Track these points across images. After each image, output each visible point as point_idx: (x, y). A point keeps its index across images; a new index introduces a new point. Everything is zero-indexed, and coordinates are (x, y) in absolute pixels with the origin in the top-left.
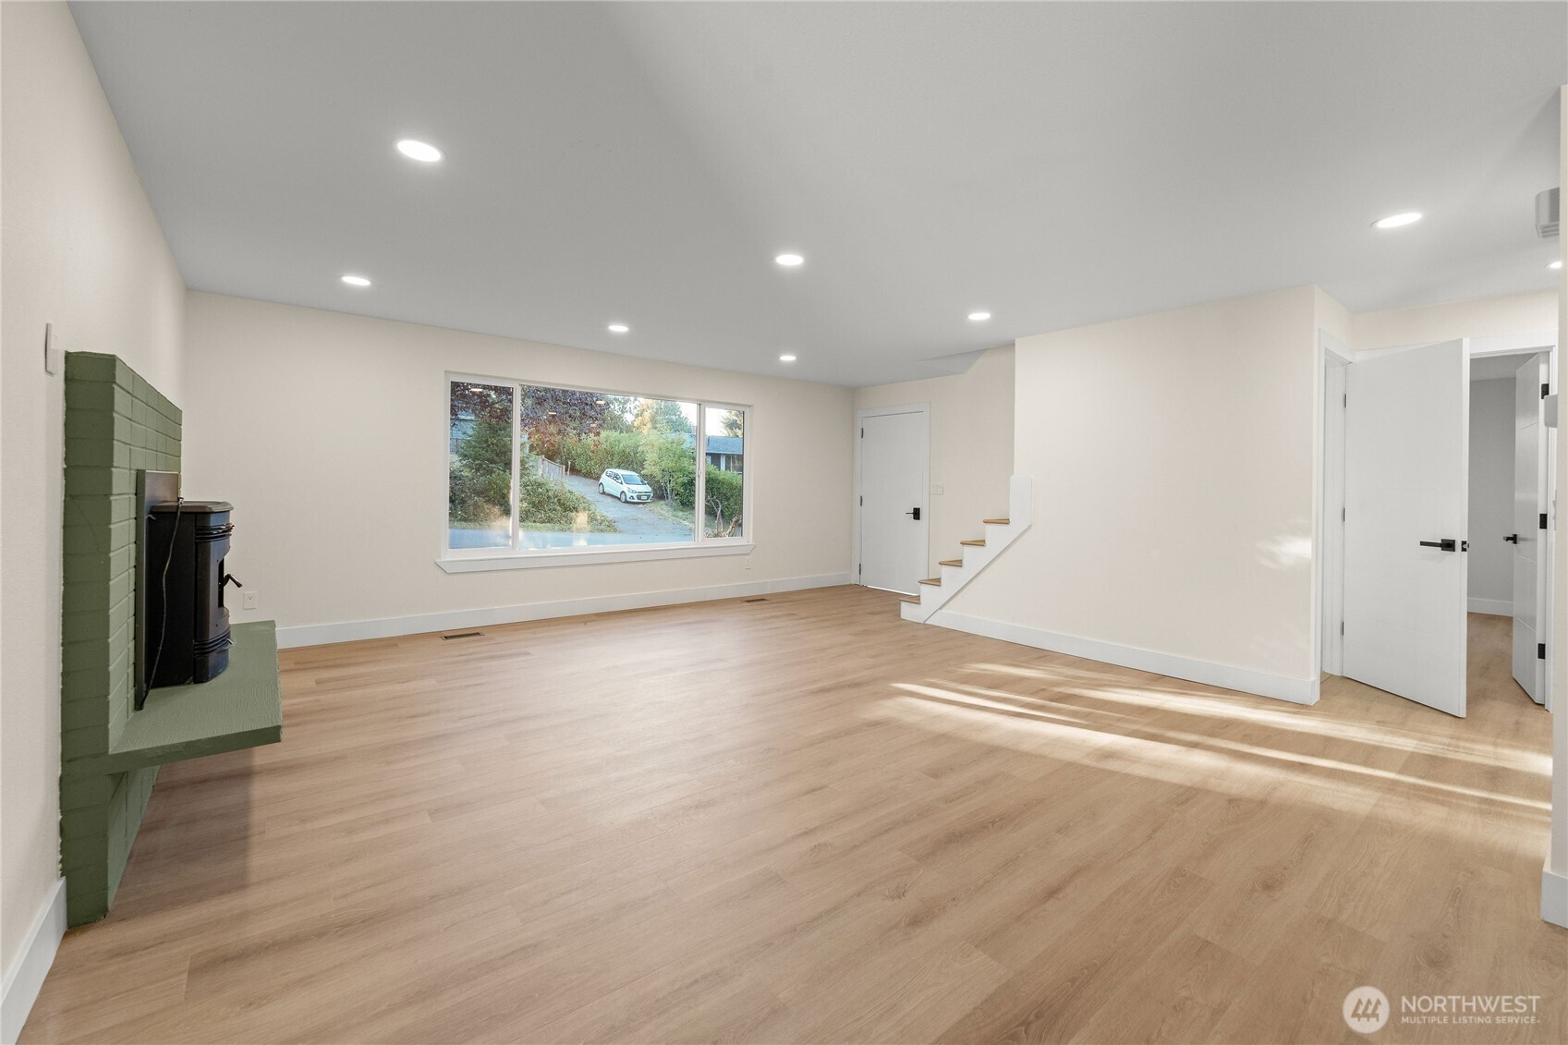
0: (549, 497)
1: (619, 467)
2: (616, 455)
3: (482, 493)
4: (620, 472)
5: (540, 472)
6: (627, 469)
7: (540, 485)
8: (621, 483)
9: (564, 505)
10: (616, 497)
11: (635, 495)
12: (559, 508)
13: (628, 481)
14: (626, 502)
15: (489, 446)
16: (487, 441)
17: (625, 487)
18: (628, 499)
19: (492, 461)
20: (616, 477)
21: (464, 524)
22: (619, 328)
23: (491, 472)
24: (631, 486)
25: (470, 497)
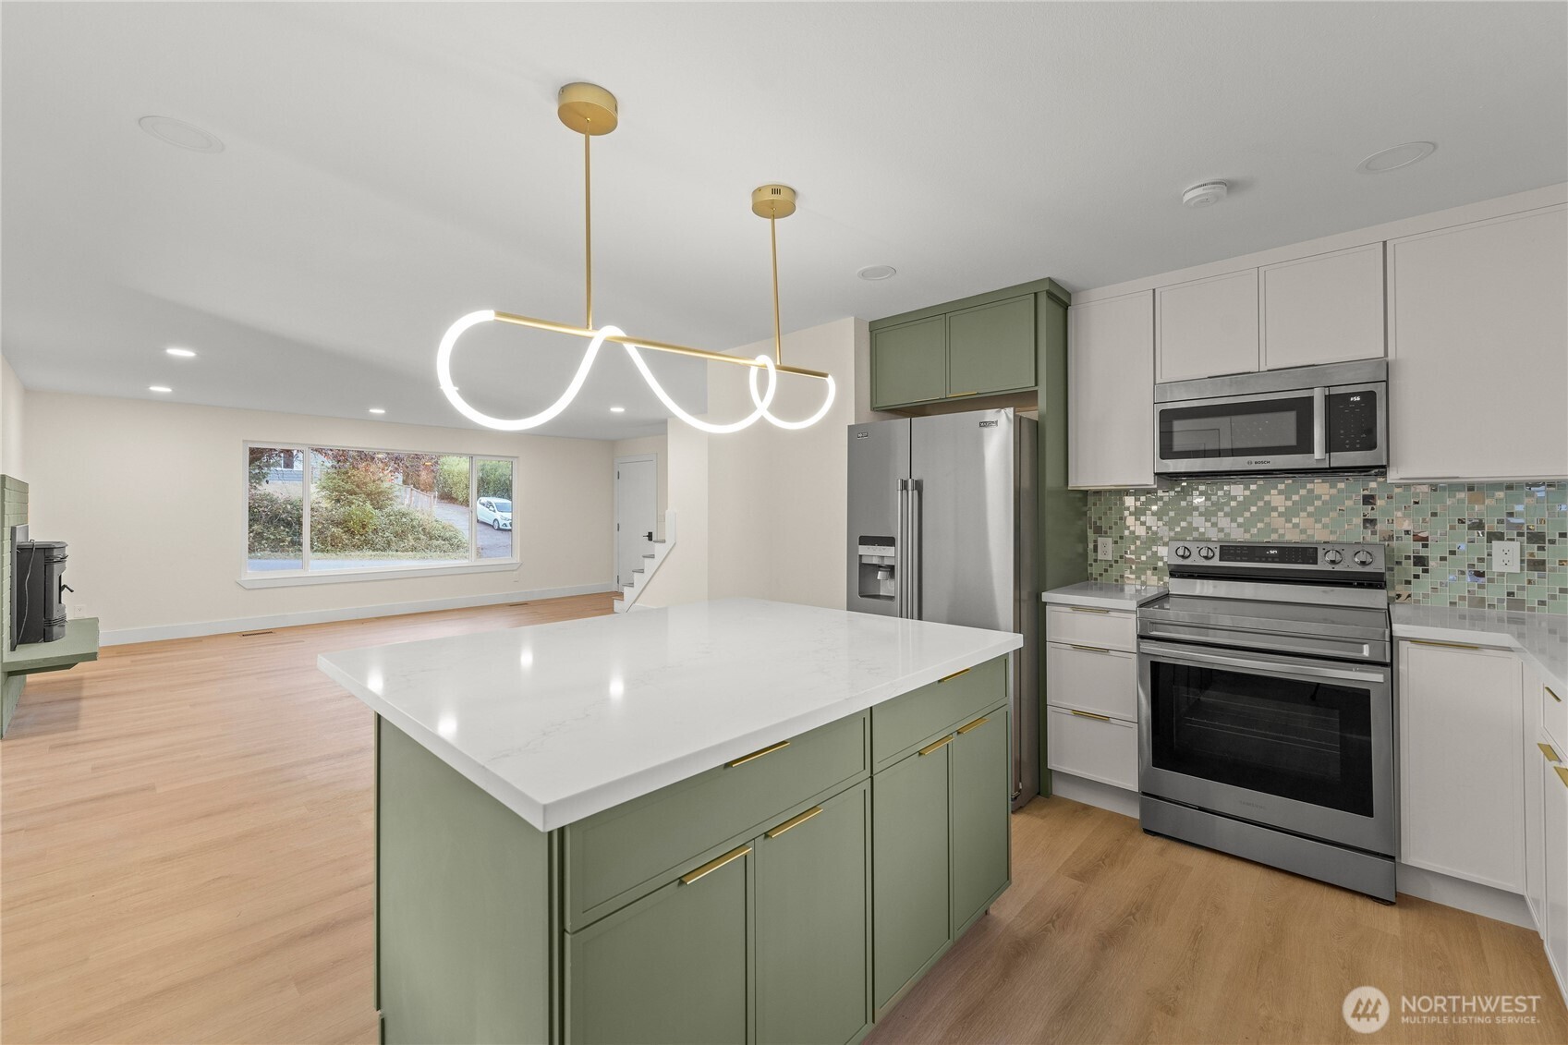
0: (413, 527)
1: (495, 495)
2: (492, 484)
3: (341, 524)
4: (494, 500)
5: (407, 502)
6: (503, 497)
7: (404, 515)
8: (494, 511)
9: (429, 533)
10: (490, 525)
11: (508, 523)
12: (422, 537)
13: (501, 508)
14: (499, 529)
15: (349, 477)
16: (347, 473)
17: (498, 515)
18: (501, 527)
19: (352, 493)
20: (489, 505)
21: (319, 554)
22: (377, 411)
23: (350, 503)
24: (504, 514)
25: (327, 529)
